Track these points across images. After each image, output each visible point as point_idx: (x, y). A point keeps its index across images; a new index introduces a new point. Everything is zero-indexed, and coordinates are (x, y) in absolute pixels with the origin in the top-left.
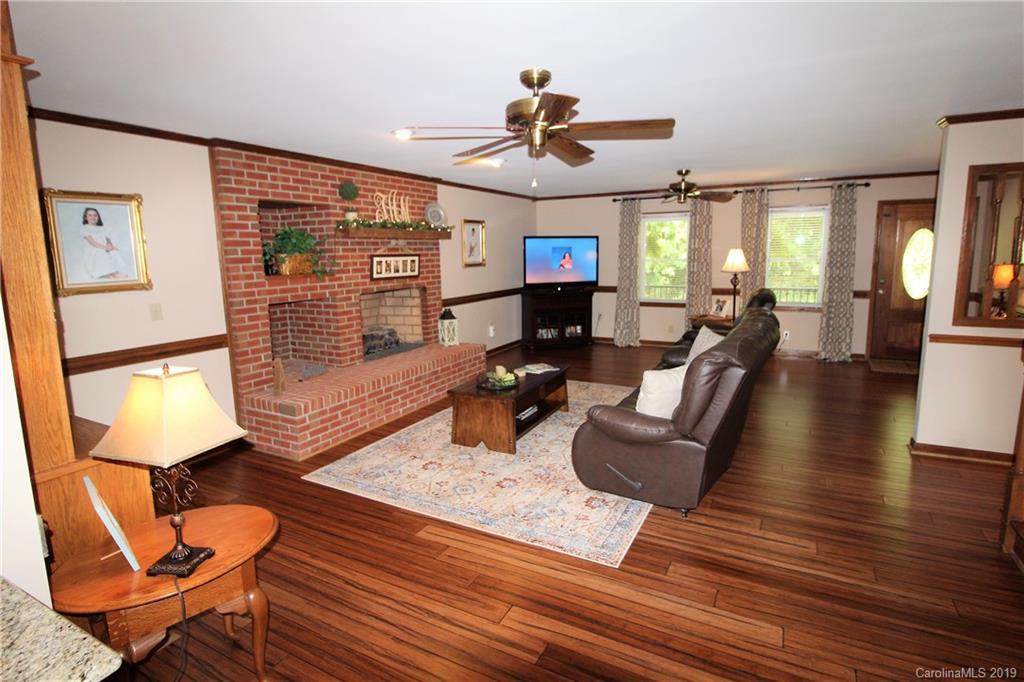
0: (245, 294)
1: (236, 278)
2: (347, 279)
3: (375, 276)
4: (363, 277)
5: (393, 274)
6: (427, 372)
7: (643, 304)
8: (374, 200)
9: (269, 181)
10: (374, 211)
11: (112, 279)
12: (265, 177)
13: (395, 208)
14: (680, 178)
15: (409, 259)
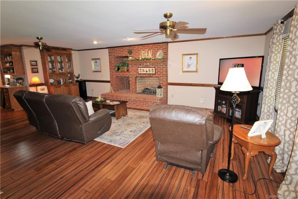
2: (132, 73)
3: (139, 73)
4: (136, 73)
8: (140, 53)
11: (98, 70)
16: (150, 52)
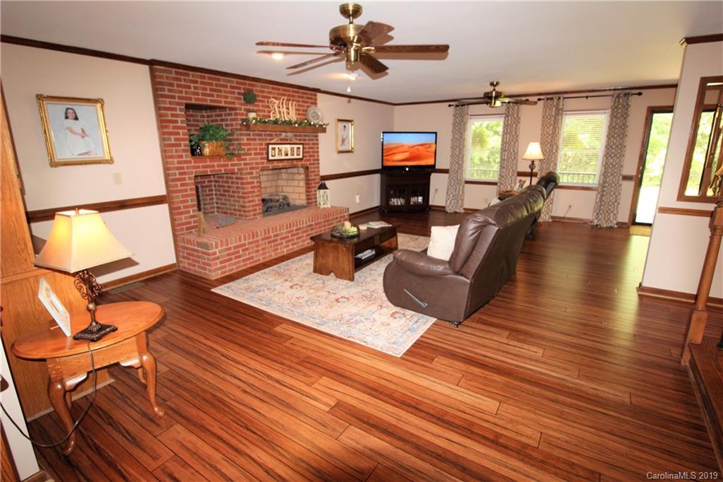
0: (178, 168)
1: (171, 157)
2: (250, 159)
3: (271, 158)
4: (262, 159)
5: (283, 157)
6: (305, 225)
7: (467, 182)
8: (269, 104)
9: (192, 90)
10: (269, 112)
11: (87, 156)
12: (189, 87)
13: (285, 110)
14: (492, 88)
15: (295, 146)
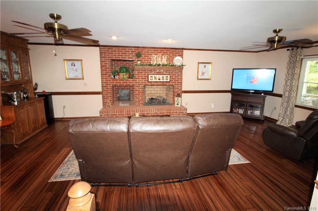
0: (105, 83)
1: (104, 78)
2: (139, 81)
3: (149, 80)
4: (145, 81)
8: (151, 57)
9: (114, 54)
10: (151, 61)
11: (77, 77)
13: (160, 59)
16: (165, 57)
